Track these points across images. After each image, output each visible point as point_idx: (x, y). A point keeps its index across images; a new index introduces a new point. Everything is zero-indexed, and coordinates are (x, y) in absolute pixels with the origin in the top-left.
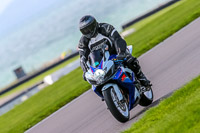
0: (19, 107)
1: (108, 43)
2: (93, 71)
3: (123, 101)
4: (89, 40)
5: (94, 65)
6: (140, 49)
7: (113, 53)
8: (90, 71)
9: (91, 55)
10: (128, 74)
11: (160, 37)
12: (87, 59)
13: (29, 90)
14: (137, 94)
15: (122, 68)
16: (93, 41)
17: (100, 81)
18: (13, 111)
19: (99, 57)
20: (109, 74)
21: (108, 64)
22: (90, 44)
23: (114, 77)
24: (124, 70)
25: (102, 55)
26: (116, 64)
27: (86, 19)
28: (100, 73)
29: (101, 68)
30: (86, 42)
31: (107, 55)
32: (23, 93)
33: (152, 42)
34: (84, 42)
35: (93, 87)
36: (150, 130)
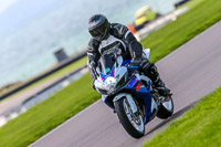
0: (60, 93)
1: (121, 46)
2: (104, 78)
3: (137, 114)
4: (100, 43)
5: (105, 71)
6: (194, 30)
7: (127, 58)
8: (99, 79)
9: (102, 61)
10: (144, 82)
11: (215, 17)
12: (96, 64)
13: (72, 74)
14: (154, 105)
15: (137, 75)
16: (104, 44)
17: (111, 91)
18: (53, 98)
19: (111, 62)
20: (121, 83)
21: (121, 71)
22: (101, 47)
23: (127, 86)
24: (139, 77)
25: (114, 60)
26: (130, 71)
27: (96, 18)
28: (112, 81)
29: (113, 75)
30: (95, 45)
31: (120, 60)
32: (65, 79)
33: (208, 21)
34: (94, 45)
35: (104, 97)
36: (205, 119)
